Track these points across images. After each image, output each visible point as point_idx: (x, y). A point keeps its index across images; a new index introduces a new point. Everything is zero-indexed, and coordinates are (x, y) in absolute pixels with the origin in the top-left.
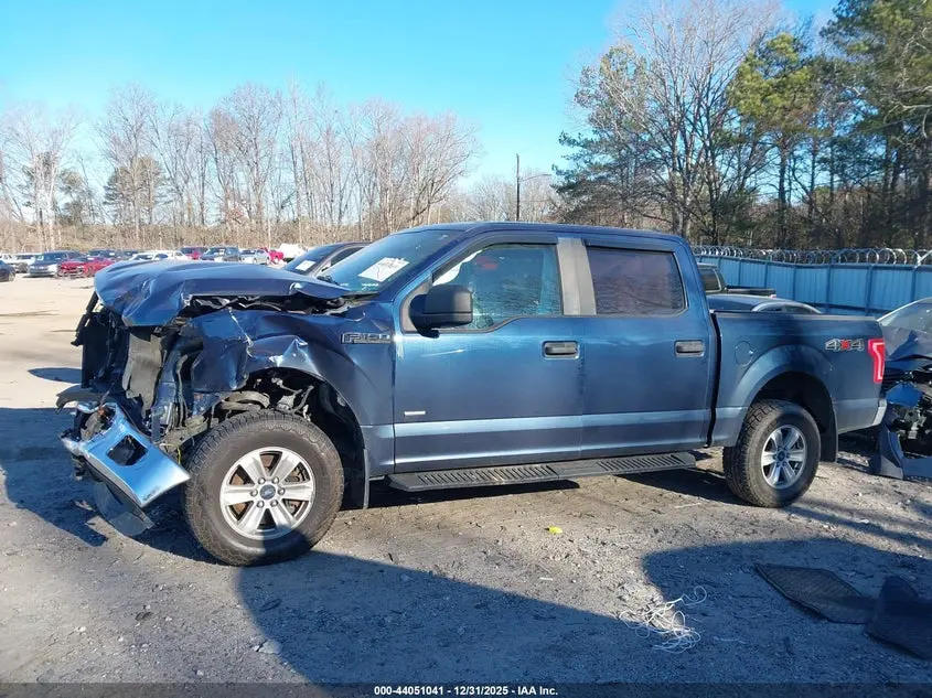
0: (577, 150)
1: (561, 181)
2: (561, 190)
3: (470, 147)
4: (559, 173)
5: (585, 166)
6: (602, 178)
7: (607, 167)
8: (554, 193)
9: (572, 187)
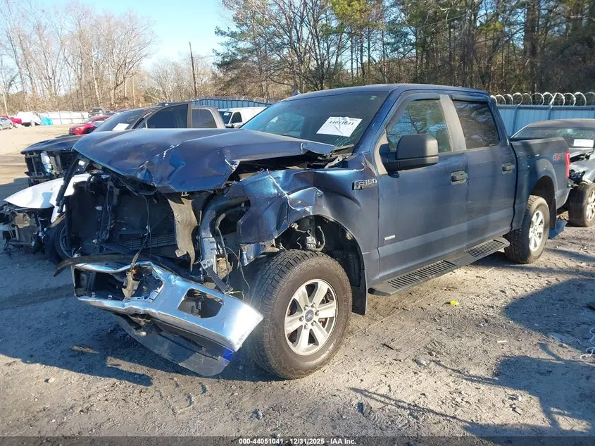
0: (227, 39)
1: (219, 60)
2: (220, 66)
3: (149, 37)
4: (218, 54)
5: (233, 49)
6: (246, 57)
7: (247, 51)
8: (215, 68)
9: (226, 65)
